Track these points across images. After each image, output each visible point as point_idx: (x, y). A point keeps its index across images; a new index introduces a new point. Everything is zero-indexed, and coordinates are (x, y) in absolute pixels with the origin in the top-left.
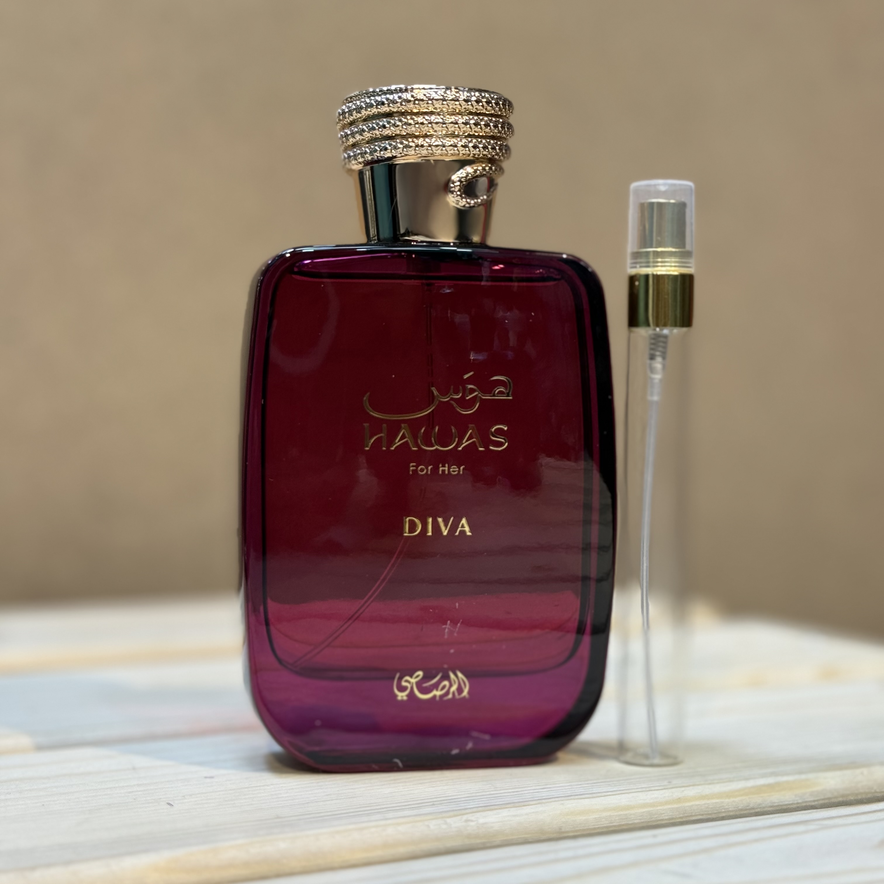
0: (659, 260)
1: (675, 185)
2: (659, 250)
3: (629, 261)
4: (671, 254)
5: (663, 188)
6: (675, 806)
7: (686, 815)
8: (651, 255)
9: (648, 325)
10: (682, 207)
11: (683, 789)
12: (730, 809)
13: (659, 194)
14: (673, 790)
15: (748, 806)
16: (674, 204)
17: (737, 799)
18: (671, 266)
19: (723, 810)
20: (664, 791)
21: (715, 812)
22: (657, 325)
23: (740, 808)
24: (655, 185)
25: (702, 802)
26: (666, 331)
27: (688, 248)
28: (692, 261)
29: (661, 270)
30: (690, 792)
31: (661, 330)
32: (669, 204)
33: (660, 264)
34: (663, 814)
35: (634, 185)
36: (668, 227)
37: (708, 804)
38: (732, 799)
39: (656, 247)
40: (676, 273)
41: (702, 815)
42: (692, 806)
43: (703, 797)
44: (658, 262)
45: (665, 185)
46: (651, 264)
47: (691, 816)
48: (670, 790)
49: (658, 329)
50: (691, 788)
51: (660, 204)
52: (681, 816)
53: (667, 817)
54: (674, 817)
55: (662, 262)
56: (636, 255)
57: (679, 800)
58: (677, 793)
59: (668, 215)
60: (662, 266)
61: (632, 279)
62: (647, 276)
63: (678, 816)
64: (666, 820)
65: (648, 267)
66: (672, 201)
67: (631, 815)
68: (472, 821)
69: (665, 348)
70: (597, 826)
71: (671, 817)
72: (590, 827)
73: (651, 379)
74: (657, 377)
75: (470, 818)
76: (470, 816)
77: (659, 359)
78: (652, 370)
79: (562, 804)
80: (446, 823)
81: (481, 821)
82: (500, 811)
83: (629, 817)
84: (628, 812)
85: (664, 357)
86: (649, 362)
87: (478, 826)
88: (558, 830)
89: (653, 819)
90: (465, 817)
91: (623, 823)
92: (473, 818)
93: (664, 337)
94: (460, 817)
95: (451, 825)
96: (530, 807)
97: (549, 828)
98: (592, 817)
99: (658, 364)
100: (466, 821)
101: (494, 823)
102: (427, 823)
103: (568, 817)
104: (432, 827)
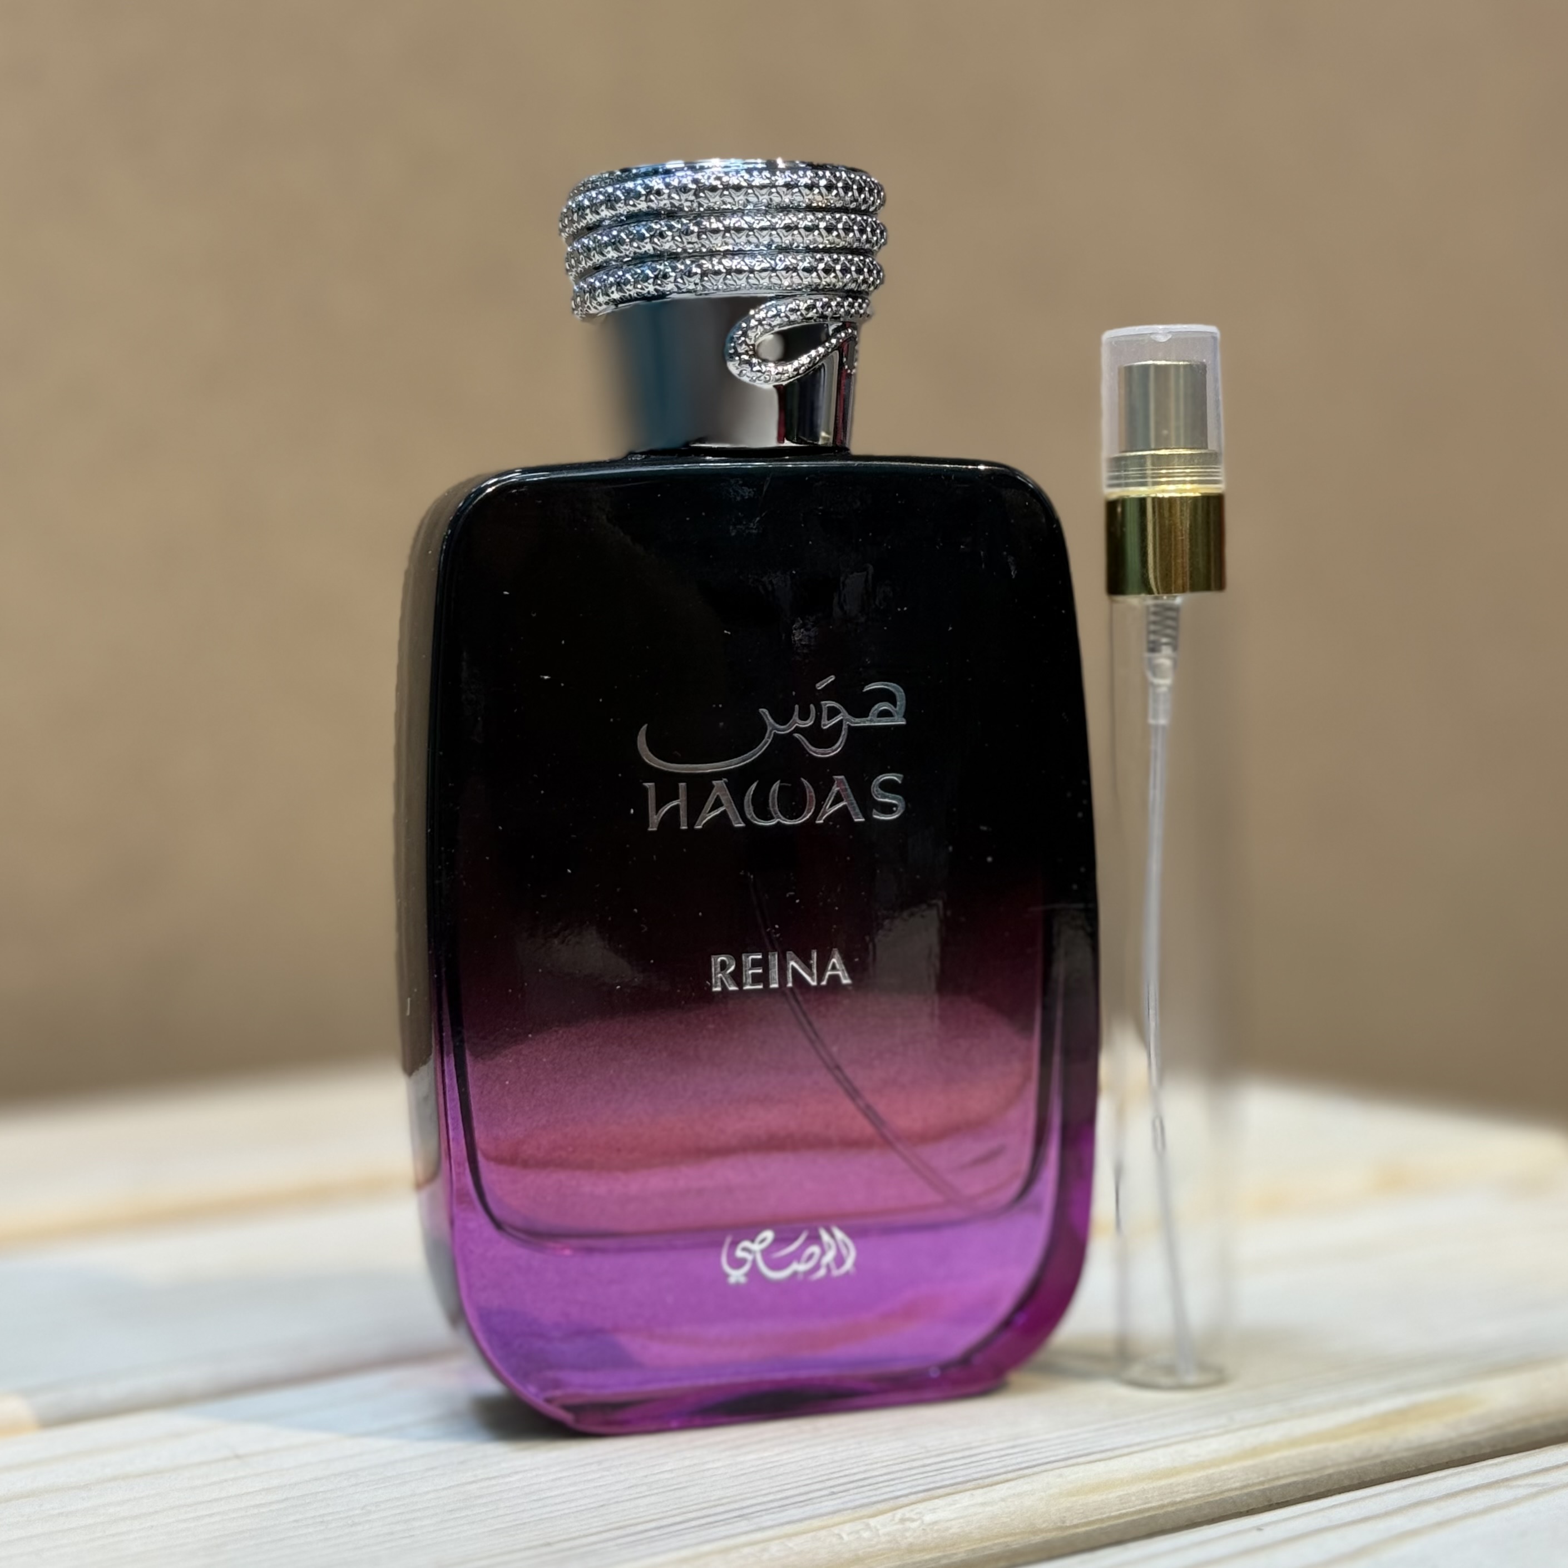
0: (1163, 471)
1: (1182, 333)
2: (1162, 452)
3: (1105, 473)
4: (1183, 460)
5: (1162, 340)
6: (1249, 1463)
7: (1269, 1477)
8: (1149, 462)
9: (1147, 590)
10: (1197, 374)
12: (1341, 1460)
13: (1155, 347)
16: (1184, 367)
17: (1351, 1441)
18: (1184, 482)
19: (1329, 1463)
22: (1165, 590)
23: (1356, 1456)
24: (1149, 335)
25: (1293, 1452)
26: (1179, 600)
27: (1212, 446)
28: (1221, 471)
29: (1167, 491)
30: (1271, 1434)
31: (1172, 598)
32: (1175, 367)
33: (1164, 479)
35: (1108, 335)
38: (1340, 1443)
39: (1156, 449)
40: (1195, 494)
41: (1295, 1474)
43: (1293, 1442)
44: (1161, 476)
45: (1165, 333)
46: (1149, 480)
47: (1278, 1478)
48: (1235, 1435)
49: (1166, 598)
51: (1159, 369)
52: (1262, 1479)
53: (1238, 1485)
54: (1250, 1482)
55: (1168, 475)
56: (1118, 463)
57: (1254, 1452)
58: (1250, 1438)
59: (1176, 388)
60: (1168, 483)
61: (1112, 506)
62: (1142, 501)
63: (1256, 1481)
64: (1236, 1489)
65: (1144, 484)
66: (1181, 363)
67: (1179, 1484)
68: (913, 1520)
69: (1175, 628)
70: (1124, 1511)
71: (1245, 1483)
72: (1113, 1514)
73: (1155, 686)
74: (1164, 683)
75: (908, 1515)
76: (906, 1512)
77: (1167, 651)
78: (1155, 669)
79: (1060, 1476)
80: (868, 1527)
81: (928, 1518)
82: (957, 1497)
83: (1176, 1489)
84: (1173, 1480)
85: (1175, 648)
86: (1147, 655)
87: (923, 1529)
88: (1059, 1524)
89: (1216, 1490)
90: (899, 1514)
91: (1166, 1502)
92: (912, 1515)
93: (1176, 609)
94: (890, 1514)
95: (878, 1530)
96: (1007, 1485)
97: (1044, 1522)
98: (1113, 1495)
99: (1164, 659)
100: (903, 1520)
101: (951, 1520)
102: (836, 1530)
103: (1074, 1499)
104: (845, 1536)
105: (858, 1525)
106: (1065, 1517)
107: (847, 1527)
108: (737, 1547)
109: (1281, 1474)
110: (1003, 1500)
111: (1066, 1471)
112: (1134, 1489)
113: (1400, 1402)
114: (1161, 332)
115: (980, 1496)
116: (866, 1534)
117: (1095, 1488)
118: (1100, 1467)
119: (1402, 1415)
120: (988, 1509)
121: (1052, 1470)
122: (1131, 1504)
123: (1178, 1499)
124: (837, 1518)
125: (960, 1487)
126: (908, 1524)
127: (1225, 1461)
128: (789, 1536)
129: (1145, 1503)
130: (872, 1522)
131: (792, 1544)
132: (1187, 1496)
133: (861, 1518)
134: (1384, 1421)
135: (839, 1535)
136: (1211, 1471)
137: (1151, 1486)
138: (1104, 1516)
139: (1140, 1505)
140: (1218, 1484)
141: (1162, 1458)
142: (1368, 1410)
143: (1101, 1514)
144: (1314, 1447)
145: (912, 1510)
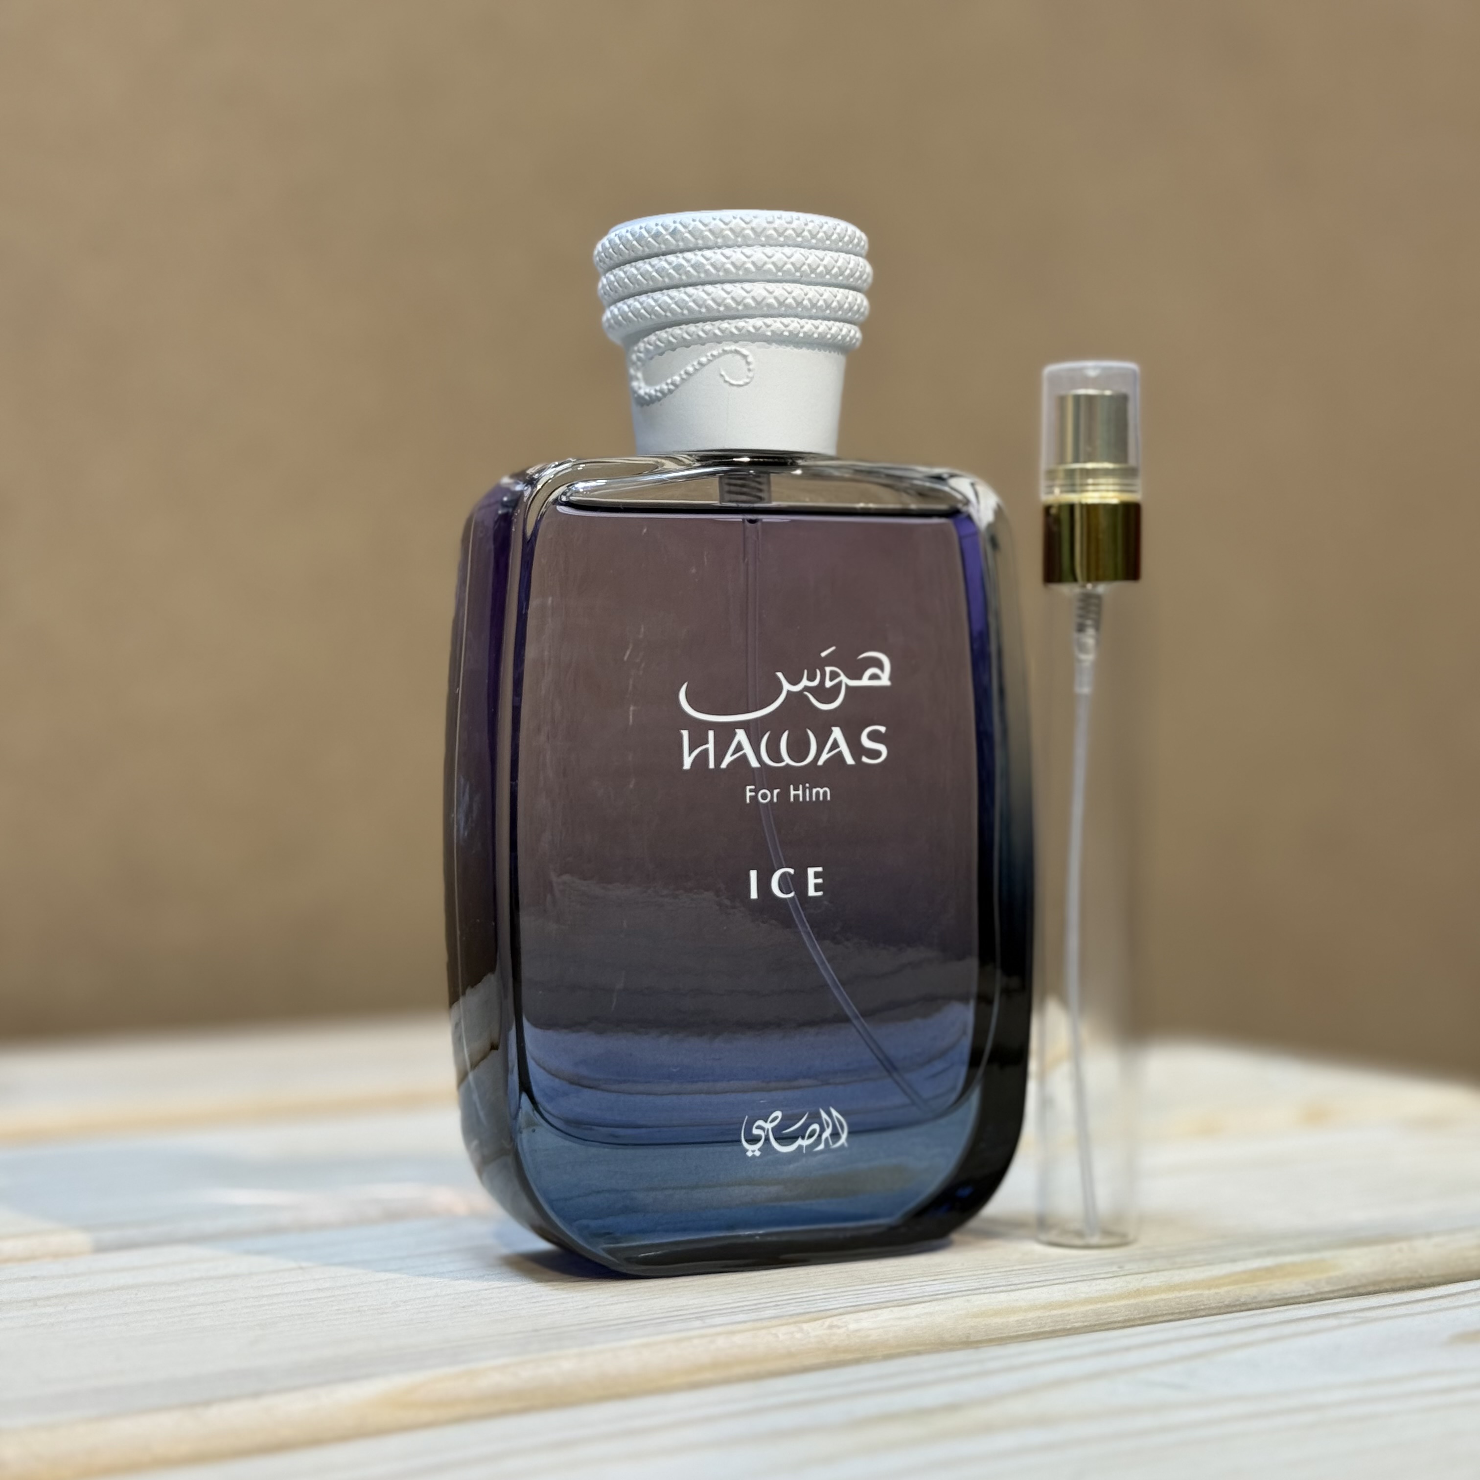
0: (1090, 481)
1: (1111, 368)
2: (1090, 466)
3: (1043, 483)
4: (1107, 473)
5: (1092, 373)
6: (1132, 1301)
7: (1148, 1314)
8: (1078, 474)
9: (1075, 580)
10: (1121, 401)
11: (1142, 1276)
12: (1213, 1305)
13: (1087, 382)
14: (1129, 1278)
15: (1238, 1300)
16: (1111, 397)
17: (1223, 1290)
18: (1108, 491)
19: (1202, 1307)
20: (1115, 1280)
21: (1191, 1309)
22: (1089, 580)
23: (1226, 1303)
24: (1081, 369)
25: (1171, 1295)
26: (1102, 588)
27: (1132, 462)
28: (1139, 482)
29: (1091, 497)
30: (1154, 1280)
31: (1094, 587)
32: (1103, 397)
33: (1090, 488)
34: (1116, 1313)
35: (1049, 370)
36: (1102, 432)
37: (1179, 1298)
38: (1213, 1291)
39: (1085, 462)
40: (1115, 501)
42: (1156, 1301)
43: (1171, 1288)
44: (1088, 485)
45: (1095, 368)
46: (1078, 488)
48: (1123, 1278)
49: (1089, 586)
50: (1154, 1274)
51: (1090, 398)
52: (1142, 1315)
53: (1120, 1319)
55: (1094, 484)
56: (1054, 474)
57: (1138, 1293)
58: (1135, 1283)
59: (1102, 414)
60: (1094, 491)
61: (1047, 509)
62: (1071, 507)
63: (1136, 1317)
64: (1119, 1322)
65: (1074, 491)
66: (1108, 393)
67: (1069, 1315)
68: (839, 1327)
69: (1099, 613)
70: (1020, 1333)
71: (1127, 1318)
72: (1011, 1334)
73: (1080, 661)
74: (1088, 658)
75: (835, 1323)
76: (835, 1321)
77: (1091, 631)
78: (1082, 648)
79: (968, 1301)
80: (801, 1330)
81: (852, 1326)
82: (879, 1312)
83: (1068, 1318)
84: (1065, 1311)
85: (1097, 627)
86: (1075, 635)
87: (847, 1335)
88: (965, 1339)
89: (1101, 1322)
90: (828, 1322)
91: (1058, 1328)
92: (839, 1324)
93: (1099, 597)
94: (820, 1322)
95: (808, 1333)
96: (923, 1305)
97: (952, 1336)
98: (1013, 1319)
99: (1089, 638)
100: (831, 1327)
101: (871, 1329)
102: (773, 1331)
103: (978, 1320)
104: (781, 1337)
105: (792, 1328)
106: (969, 1333)
107: (783, 1329)
108: (689, 1338)
109: (1159, 1313)
110: (917, 1316)
111: (975, 1297)
112: (1031, 1315)
113: (1269, 1262)
114: (1092, 367)
115: (897, 1312)
116: (798, 1335)
117: (997, 1313)
118: (1003, 1297)
119: (1269, 1272)
120: (904, 1322)
121: (963, 1296)
122: (1028, 1328)
123: (1068, 1327)
124: (774, 1322)
125: (883, 1305)
126: (835, 1330)
127: (1111, 1298)
128: (733, 1333)
129: (1040, 1328)
130: (805, 1326)
131: (738, 1339)
132: (1077, 1325)
133: (795, 1323)
134: (1254, 1276)
135: (776, 1336)
136: (1099, 1306)
137: (1047, 1314)
138: (1005, 1335)
139: (1035, 1329)
140: (1105, 1317)
141: (1057, 1293)
142: (1240, 1267)
143: (1001, 1333)
144: (1188, 1293)
145: (840, 1319)
